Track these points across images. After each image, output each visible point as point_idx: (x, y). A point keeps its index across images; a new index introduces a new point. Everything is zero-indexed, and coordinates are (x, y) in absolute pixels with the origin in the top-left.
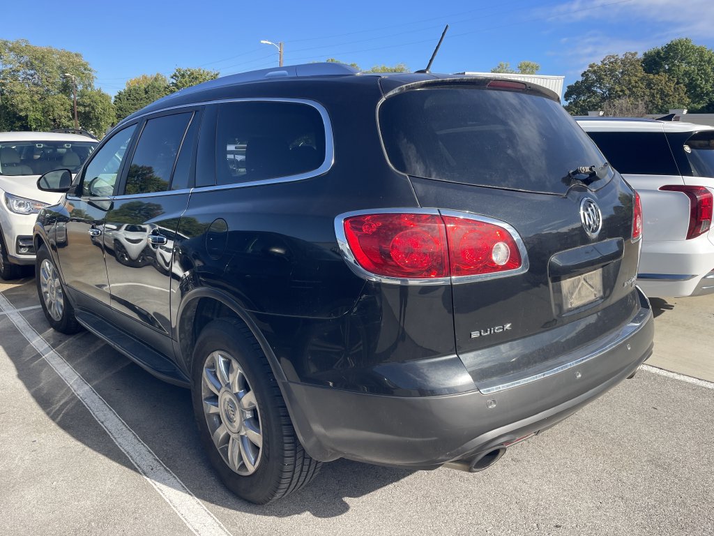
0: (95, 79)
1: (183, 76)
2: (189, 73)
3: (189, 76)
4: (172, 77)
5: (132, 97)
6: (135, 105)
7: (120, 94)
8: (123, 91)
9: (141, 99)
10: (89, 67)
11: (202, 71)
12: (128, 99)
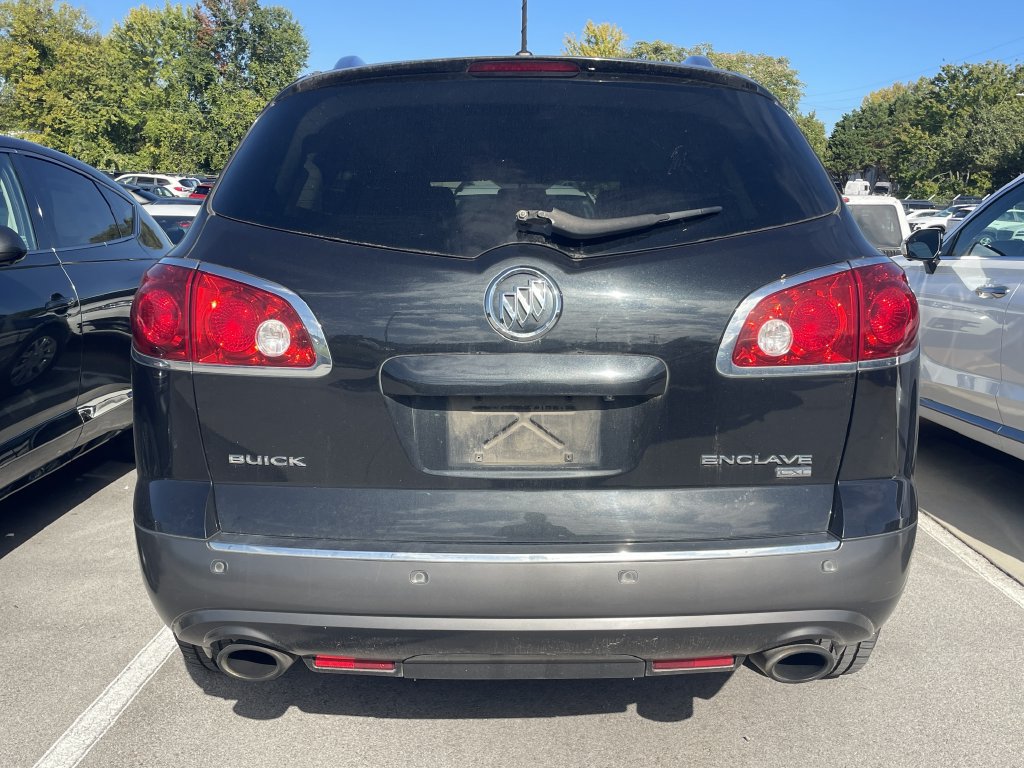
0: (802, 98)
1: (953, 78)
2: (965, 71)
3: (965, 77)
4: (933, 83)
5: (865, 123)
6: (867, 135)
7: (845, 118)
8: (851, 114)
9: (880, 126)
10: (795, 79)
11: (991, 67)
12: (856, 127)
